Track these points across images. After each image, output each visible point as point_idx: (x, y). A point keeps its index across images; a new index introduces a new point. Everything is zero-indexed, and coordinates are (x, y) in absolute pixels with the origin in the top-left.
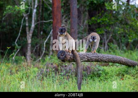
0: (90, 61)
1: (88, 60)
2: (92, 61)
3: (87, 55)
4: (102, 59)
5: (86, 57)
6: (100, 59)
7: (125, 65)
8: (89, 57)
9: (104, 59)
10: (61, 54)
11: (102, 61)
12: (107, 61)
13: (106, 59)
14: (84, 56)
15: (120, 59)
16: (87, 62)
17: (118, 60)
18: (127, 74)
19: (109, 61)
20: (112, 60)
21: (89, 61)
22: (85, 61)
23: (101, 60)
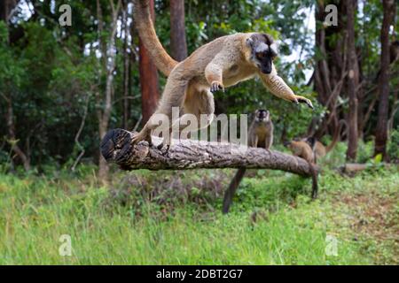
0: (220, 164)
1: (213, 162)
2: (225, 166)
3: (210, 149)
4: (250, 161)
5: (207, 154)
6: (245, 160)
7: (299, 174)
8: (215, 155)
9: (256, 160)
10: (115, 144)
11: (250, 164)
12: (263, 166)
13: (261, 161)
14: (201, 152)
15: (289, 160)
16: (209, 167)
17: (286, 163)
18: (301, 193)
19: (266, 165)
20: (273, 162)
21: (217, 167)
22: (203, 166)
23: (247, 162)
